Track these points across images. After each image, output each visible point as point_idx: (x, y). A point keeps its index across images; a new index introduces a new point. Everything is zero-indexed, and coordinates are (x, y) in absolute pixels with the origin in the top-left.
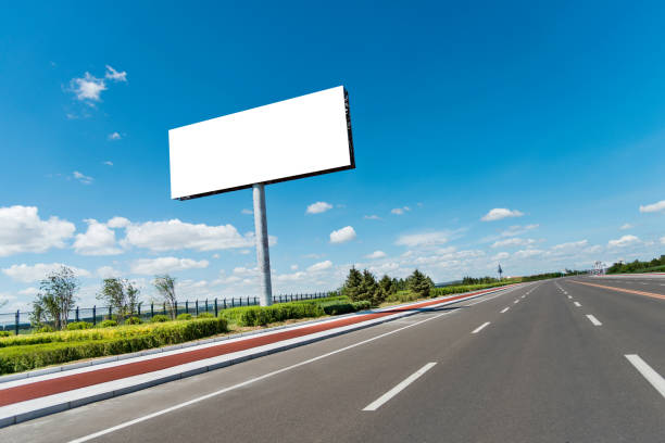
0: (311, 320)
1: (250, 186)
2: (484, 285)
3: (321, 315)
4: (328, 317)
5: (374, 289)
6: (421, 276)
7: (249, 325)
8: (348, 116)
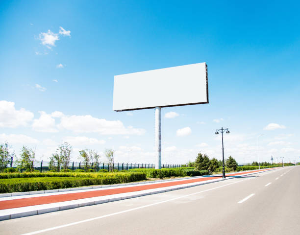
0: (182, 178)
1: (154, 107)
2: (264, 167)
3: (186, 176)
4: (189, 177)
5: (209, 165)
6: (232, 159)
7: (154, 177)
8: (207, 77)
